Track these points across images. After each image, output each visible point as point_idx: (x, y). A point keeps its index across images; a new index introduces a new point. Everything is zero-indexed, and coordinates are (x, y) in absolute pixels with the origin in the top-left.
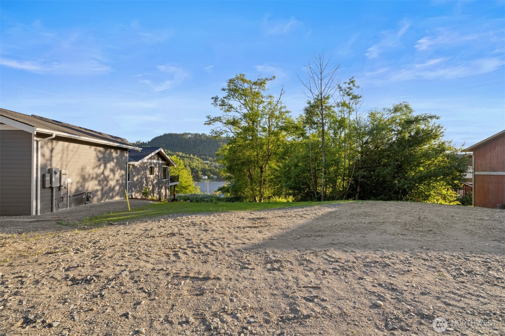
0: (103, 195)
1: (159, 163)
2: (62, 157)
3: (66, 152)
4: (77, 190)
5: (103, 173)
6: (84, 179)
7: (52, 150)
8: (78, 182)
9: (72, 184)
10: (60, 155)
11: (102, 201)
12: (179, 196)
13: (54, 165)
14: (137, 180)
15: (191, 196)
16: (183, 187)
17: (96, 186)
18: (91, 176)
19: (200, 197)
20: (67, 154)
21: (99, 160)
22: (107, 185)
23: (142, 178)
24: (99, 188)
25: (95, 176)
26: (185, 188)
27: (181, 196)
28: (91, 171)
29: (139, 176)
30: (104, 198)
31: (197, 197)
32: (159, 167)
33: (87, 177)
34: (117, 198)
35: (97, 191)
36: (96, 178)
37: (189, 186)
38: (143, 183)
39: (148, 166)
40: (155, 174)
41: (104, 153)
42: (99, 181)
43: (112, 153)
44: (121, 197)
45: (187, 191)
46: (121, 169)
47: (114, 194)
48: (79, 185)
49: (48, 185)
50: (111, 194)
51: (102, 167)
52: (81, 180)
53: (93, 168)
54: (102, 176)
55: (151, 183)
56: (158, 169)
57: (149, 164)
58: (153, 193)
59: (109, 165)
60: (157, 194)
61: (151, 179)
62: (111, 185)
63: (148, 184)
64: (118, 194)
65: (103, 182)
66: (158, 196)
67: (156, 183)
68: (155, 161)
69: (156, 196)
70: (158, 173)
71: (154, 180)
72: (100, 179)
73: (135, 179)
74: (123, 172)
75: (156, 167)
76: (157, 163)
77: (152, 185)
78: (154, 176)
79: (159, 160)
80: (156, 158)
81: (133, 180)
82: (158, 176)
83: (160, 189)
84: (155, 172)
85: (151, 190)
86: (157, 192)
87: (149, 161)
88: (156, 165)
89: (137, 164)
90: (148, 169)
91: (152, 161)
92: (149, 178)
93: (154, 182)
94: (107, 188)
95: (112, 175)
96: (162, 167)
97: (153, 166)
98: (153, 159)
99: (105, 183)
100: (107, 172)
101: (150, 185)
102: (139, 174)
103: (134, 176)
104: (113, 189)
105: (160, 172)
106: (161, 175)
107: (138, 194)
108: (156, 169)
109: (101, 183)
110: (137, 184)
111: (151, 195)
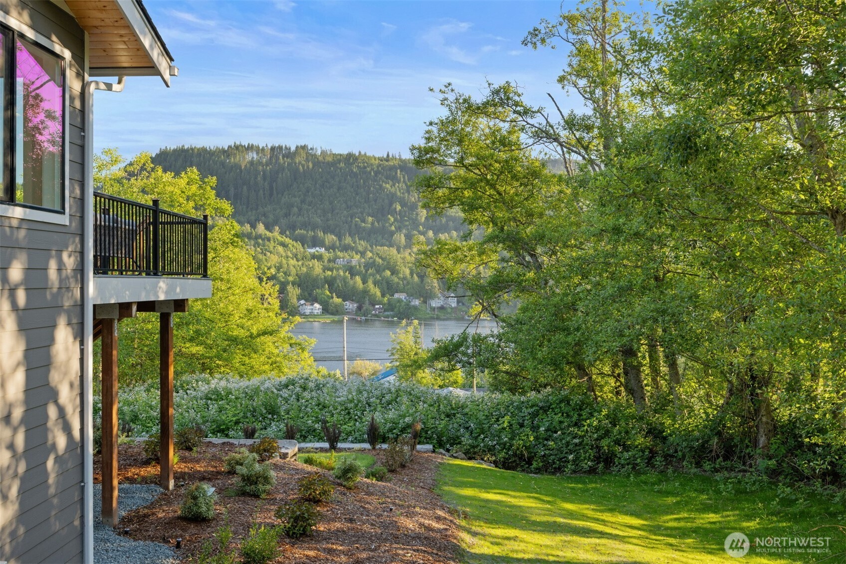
12: (216, 392)
15: (285, 393)
16: (235, 340)
19: (343, 395)
26: (249, 344)
27: (229, 393)
31: (326, 398)
37: (265, 333)
45: (257, 361)
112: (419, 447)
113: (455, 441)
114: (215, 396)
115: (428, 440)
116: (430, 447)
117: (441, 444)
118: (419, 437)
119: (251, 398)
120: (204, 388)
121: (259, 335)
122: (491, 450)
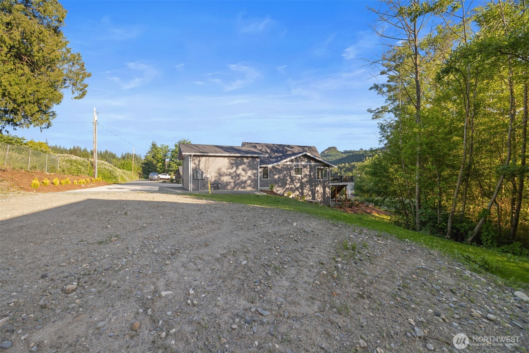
0: (235, 185)
1: (310, 165)
2: (205, 164)
3: (207, 162)
4: (215, 181)
5: (235, 172)
6: (220, 175)
7: (199, 161)
8: (216, 177)
9: (212, 177)
10: (204, 164)
11: (235, 190)
13: (201, 168)
14: (279, 177)
17: (229, 179)
18: (226, 173)
20: (208, 163)
21: (232, 164)
22: (238, 179)
23: (285, 176)
24: (232, 181)
25: (228, 173)
28: (225, 171)
29: (282, 175)
30: (236, 188)
32: (310, 168)
33: (222, 174)
34: (249, 189)
35: (230, 182)
36: (229, 175)
38: (287, 180)
39: (293, 167)
42: (232, 177)
43: (243, 160)
44: (253, 188)
46: (252, 169)
47: (246, 186)
48: (216, 178)
49: (195, 178)
50: (243, 185)
51: (235, 169)
52: (218, 176)
53: (227, 169)
54: (235, 174)
55: (298, 181)
56: (308, 169)
57: (295, 166)
58: (302, 190)
59: (240, 167)
60: (309, 191)
61: (297, 178)
62: (243, 180)
63: (294, 182)
64: (250, 186)
65: (236, 177)
66: (310, 193)
67: (306, 182)
68: (303, 163)
69: (308, 192)
70: (308, 173)
71: (302, 179)
72: (233, 175)
73: (276, 177)
74: (255, 171)
75: (305, 168)
76: (306, 165)
77: (300, 183)
78: (302, 175)
79: (310, 162)
80: (306, 161)
81: (273, 177)
82: (310, 176)
83: (314, 187)
84: (303, 172)
85: (299, 187)
86: (308, 189)
87: (294, 163)
88: (305, 166)
89: (270, 166)
90: (293, 170)
91: (299, 163)
92: (295, 177)
93: (303, 180)
94: (239, 181)
95: (243, 173)
96: (317, 168)
97: (300, 167)
98: (301, 161)
99: (237, 178)
100: (239, 172)
101: (297, 183)
102: (281, 173)
103: (275, 175)
104: (245, 182)
105: (312, 172)
106: (314, 174)
107: (280, 189)
108: (306, 169)
109: (234, 178)
110: (279, 181)
111: (299, 191)
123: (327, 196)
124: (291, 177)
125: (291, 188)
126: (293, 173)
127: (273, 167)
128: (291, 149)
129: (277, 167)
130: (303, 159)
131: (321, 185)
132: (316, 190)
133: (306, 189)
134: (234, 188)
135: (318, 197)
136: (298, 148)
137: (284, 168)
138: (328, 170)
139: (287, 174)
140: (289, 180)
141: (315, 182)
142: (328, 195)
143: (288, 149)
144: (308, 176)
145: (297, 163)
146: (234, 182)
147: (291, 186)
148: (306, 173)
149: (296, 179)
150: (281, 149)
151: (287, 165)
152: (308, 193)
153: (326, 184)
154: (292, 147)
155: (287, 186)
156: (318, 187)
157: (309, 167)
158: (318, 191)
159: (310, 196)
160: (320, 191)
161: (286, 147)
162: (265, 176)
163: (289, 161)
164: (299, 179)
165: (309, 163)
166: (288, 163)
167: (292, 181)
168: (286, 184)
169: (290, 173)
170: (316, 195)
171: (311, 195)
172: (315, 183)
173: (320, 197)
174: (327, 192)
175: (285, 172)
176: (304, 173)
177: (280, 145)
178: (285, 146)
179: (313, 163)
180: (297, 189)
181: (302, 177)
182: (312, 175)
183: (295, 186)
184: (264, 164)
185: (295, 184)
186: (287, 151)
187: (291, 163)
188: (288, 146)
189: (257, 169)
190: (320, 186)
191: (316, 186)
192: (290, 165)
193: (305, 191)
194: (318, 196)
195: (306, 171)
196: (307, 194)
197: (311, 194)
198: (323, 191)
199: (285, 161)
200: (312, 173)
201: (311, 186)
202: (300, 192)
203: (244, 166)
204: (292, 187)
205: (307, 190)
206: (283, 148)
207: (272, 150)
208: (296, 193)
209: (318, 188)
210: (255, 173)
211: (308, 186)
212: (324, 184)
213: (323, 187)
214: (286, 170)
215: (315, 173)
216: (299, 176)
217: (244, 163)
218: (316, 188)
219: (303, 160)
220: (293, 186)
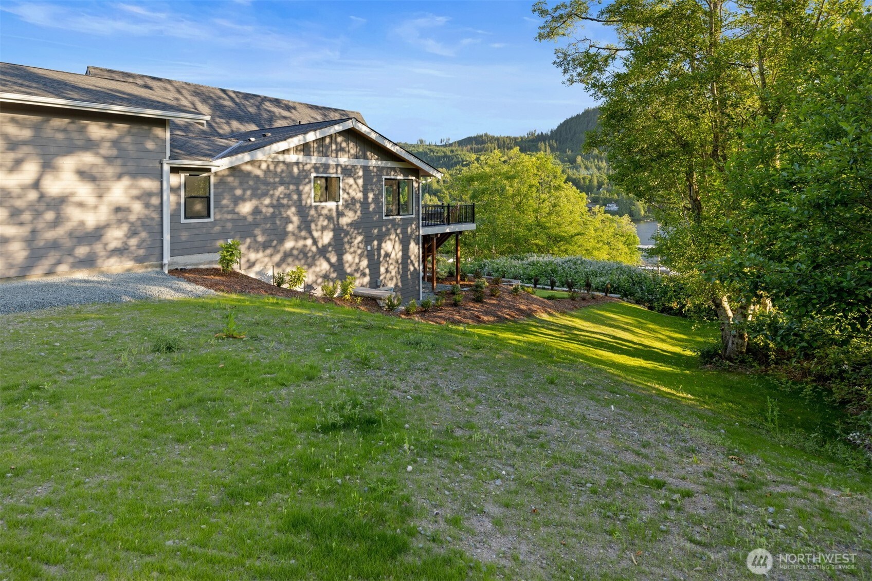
0: (35, 255)
1: (366, 169)
5: (36, 185)
11: (36, 277)
12: (533, 262)
14: (256, 211)
23: (278, 206)
24: (12, 231)
27: (538, 262)
29: (267, 201)
30: (46, 264)
32: (365, 177)
34: (117, 267)
35: (2, 239)
37: (578, 234)
38: (288, 220)
39: (309, 172)
40: (343, 195)
41: (37, 128)
42: (15, 212)
44: (139, 260)
46: (135, 175)
50: (82, 251)
54: (32, 196)
55: (325, 223)
56: (360, 182)
57: (316, 168)
58: (340, 254)
59: (68, 163)
60: (361, 256)
61: (325, 212)
62: (82, 223)
63: (313, 226)
64: (120, 252)
65: (38, 214)
66: (365, 263)
67: (351, 224)
68: (344, 160)
69: (357, 260)
70: (360, 195)
71: (340, 214)
72: (19, 203)
73: (246, 208)
74: (148, 184)
75: (350, 176)
76: (353, 166)
77: (334, 230)
78: (341, 203)
79: (365, 158)
80: (352, 151)
81: (233, 212)
82: (365, 203)
83: (376, 243)
84: (344, 190)
85: (329, 244)
86: (359, 251)
87: (314, 159)
88: (348, 171)
89: (221, 165)
90: (310, 182)
91: (332, 161)
92: (316, 207)
93: (344, 221)
94: (60, 232)
95: (84, 191)
96: (384, 177)
97: (332, 173)
98: (337, 151)
99: (50, 216)
100: (53, 186)
101: (323, 229)
102: (265, 195)
103: (237, 200)
104: (97, 234)
105: (373, 190)
106: (376, 200)
107: (260, 255)
108: (351, 181)
109: (27, 216)
110: (256, 224)
111: (328, 260)
112: (609, 295)
113: (632, 294)
114: (533, 264)
115: (619, 292)
116: (619, 296)
117: (626, 296)
118: (616, 290)
119: (548, 265)
120: (532, 259)
121: (576, 235)
122: (650, 301)
123: (412, 268)
124: (303, 211)
125: (303, 252)
126: (310, 193)
127: (234, 170)
128: (285, 113)
129: (248, 168)
130: (344, 145)
131: (397, 235)
132: (383, 252)
133: (352, 250)
134: (25, 269)
135: (388, 275)
136: (309, 111)
137: (275, 174)
138: (416, 185)
139: (288, 196)
140: (295, 219)
141: (380, 223)
142: (416, 265)
143: (276, 110)
144: (358, 205)
145: (324, 160)
146: (30, 240)
147: (301, 243)
148: (353, 193)
149: (320, 215)
150: (252, 110)
151: (289, 165)
152: (358, 264)
153: (409, 230)
154: (288, 108)
155: (289, 244)
156: (389, 242)
157: (361, 173)
158: (387, 255)
159: (364, 275)
160: (393, 256)
161: (267, 104)
162: (199, 207)
163: (297, 149)
164: (329, 218)
165: (362, 162)
166: (292, 157)
167: (306, 225)
168: (282, 236)
169: (300, 194)
170: (382, 270)
171: (367, 271)
172: (380, 231)
173: (393, 273)
174: (413, 258)
175: (281, 189)
176: (346, 196)
177: (247, 96)
178: (265, 99)
179: (374, 162)
180: (323, 252)
181: (340, 208)
182: (370, 200)
183: (315, 242)
184: (192, 152)
185: (316, 234)
186: (272, 118)
187: (300, 157)
188: (277, 102)
189: (160, 177)
190: (393, 236)
191: (381, 238)
192: (297, 163)
193: (348, 257)
194: (387, 271)
195: (352, 188)
196: (354, 267)
197: (368, 266)
198: (400, 253)
199: (282, 146)
200: (371, 196)
201: (368, 241)
202: (331, 265)
203: (88, 158)
204: (305, 246)
205: (355, 252)
206: (258, 107)
207: (217, 108)
208: (318, 269)
209: (388, 246)
210: (149, 194)
211: (360, 238)
212: (404, 232)
213: (401, 242)
214: (282, 183)
215: (381, 193)
216: (331, 205)
217: (90, 145)
218: (383, 245)
219: (342, 150)
220: (309, 242)
